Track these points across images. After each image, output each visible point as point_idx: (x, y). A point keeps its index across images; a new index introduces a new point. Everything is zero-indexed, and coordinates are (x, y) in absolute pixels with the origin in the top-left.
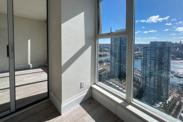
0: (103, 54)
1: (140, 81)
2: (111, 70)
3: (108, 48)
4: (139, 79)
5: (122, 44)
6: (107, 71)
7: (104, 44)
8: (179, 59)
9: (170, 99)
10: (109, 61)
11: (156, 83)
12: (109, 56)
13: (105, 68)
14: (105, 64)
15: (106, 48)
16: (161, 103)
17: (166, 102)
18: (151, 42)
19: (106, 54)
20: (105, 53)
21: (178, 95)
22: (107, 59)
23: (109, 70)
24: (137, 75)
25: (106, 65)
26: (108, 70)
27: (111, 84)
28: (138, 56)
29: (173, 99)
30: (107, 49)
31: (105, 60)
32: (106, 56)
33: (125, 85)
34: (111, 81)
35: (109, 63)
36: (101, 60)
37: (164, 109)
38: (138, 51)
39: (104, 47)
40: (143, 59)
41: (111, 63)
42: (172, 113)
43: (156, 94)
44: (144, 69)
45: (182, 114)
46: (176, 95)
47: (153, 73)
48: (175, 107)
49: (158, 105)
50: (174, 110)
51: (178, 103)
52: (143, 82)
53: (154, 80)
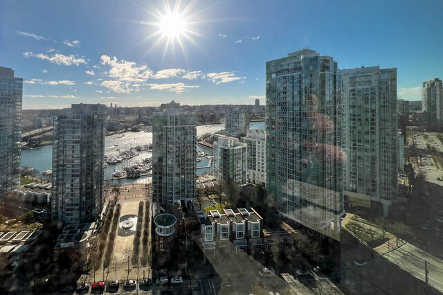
1: (50, 198)
4: (46, 197)
8: (111, 133)
9: (104, 211)
11: (84, 190)
16: (93, 225)
18: (72, 105)
21: (114, 195)
24: (40, 188)
28: (39, 139)
29: (108, 206)
33: (5, 232)
37: (98, 232)
40: (58, 144)
42: (110, 231)
43: (84, 213)
44: (59, 167)
45: (121, 225)
46: (111, 197)
47: (77, 171)
48: (113, 219)
49: (88, 233)
50: (111, 225)
51: (115, 208)
52: (57, 199)
53: (81, 184)
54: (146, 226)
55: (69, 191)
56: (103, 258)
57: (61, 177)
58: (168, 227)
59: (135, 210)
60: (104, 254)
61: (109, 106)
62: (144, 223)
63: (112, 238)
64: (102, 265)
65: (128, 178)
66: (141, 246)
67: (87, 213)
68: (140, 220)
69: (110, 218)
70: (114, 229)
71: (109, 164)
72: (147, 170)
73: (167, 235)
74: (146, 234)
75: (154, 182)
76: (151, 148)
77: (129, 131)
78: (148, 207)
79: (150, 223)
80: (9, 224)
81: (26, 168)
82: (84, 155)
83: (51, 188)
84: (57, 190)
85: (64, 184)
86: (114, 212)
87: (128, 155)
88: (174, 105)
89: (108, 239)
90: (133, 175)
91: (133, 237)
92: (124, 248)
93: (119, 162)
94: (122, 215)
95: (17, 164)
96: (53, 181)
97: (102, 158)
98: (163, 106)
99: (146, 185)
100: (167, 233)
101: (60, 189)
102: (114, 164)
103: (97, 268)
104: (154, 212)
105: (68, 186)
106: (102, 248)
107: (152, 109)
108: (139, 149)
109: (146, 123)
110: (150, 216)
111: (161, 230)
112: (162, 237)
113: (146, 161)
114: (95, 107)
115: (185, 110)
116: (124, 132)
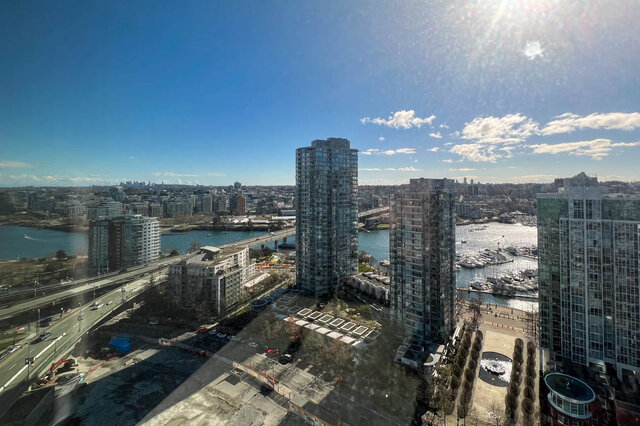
0: (267, 222)
1: (389, 296)
2: (299, 277)
3: (286, 201)
4: (384, 293)
5: (335, 187)
6: (287, 281)
7: (270, 188)
8: (465, 221)
9: (457, 333)
10: (291, 248)
11: (428, 295)
12: (290, 227)
13: (277, 272)
14: (276, 258)
15: (279, 200)
16: (441, 348)
17: (451, 341)
18: (411, 180)
19: (280, 222)
20: (277, 218)
21: (472, 315)
22: (285, 239)
23: (293, 277)
24: (378, 280)
25: (279, 262)
26: (287, 277)
27: (303, 327)
28: (376, 221)
29: (464, 329)
30: (281, 204)
31: (276, 242)
32: (279, 229)
33: (346, 321)
34: (301, 317)
35: (292, 253)
36: (263, 246)
37: (449, 362)
38: (377, 206)
39: (271, 199)
40: (395, 229)
41: (299, 253)
42: (466, 367)
43: (429, 327)
44: (398, 260)
45: (484, 363)
46: (468, 316)
47: (419, 268)
48: (470, 349)
49: (436, 358)
50: (469, 358)
51: (474, 335)
52: (396, 299)
53: (424, 287)
54: (530, 384)
55: (410, 292)
56: (457, 402)
57: (399, 271)
58: (575, 401)
59: (508, 350)
60: (458, 397)
61: (461, 182)
62: (524, 375)
63: (470, 378)
64: (456, 410)
65: (494, 295)
66: (520, 413)
67: (432, 328)
68: (516, 369)
69: (467, 348)
70: (473, 366)
71: (463, 266)
72: (529, 290)
73: (574, 415)
74: (529, 394)
75: (543, 313)
76: (535, 253)
77: (495, 221)
78: (531, 352)
79: (537, 381)
80: (349, 313)
81: (364, 253)
82: (427, 249)
83: (390, 284)
84: (396, 287)
85: (404, 282)
86: (473, 340)
87: (495, 257)
88: (583, 181)
89: (463, 378)
90: (503, 292)
91: (504, 391)
92: (490, 401)
93: (479, 267)
94: (485, 349)
95: (355, 247)
96: (391, 276)
97: (452, 257)
98: (559, 182)
99: (528, 314)
100: (573, 411)
101: (399, 288)
102: (471, 268)
103: (449, 412)
104: (544, 364)
105: (408, 285)
106: (455, 386)
107: (538, 187)
108: (513, 252)
109: (526, 211)
110: (537, 369)
111: (560, 402)
112: (562, 414)
113: (527, 274)
114: (441, 183)
115: (612, 191)
116: (487, 222)
